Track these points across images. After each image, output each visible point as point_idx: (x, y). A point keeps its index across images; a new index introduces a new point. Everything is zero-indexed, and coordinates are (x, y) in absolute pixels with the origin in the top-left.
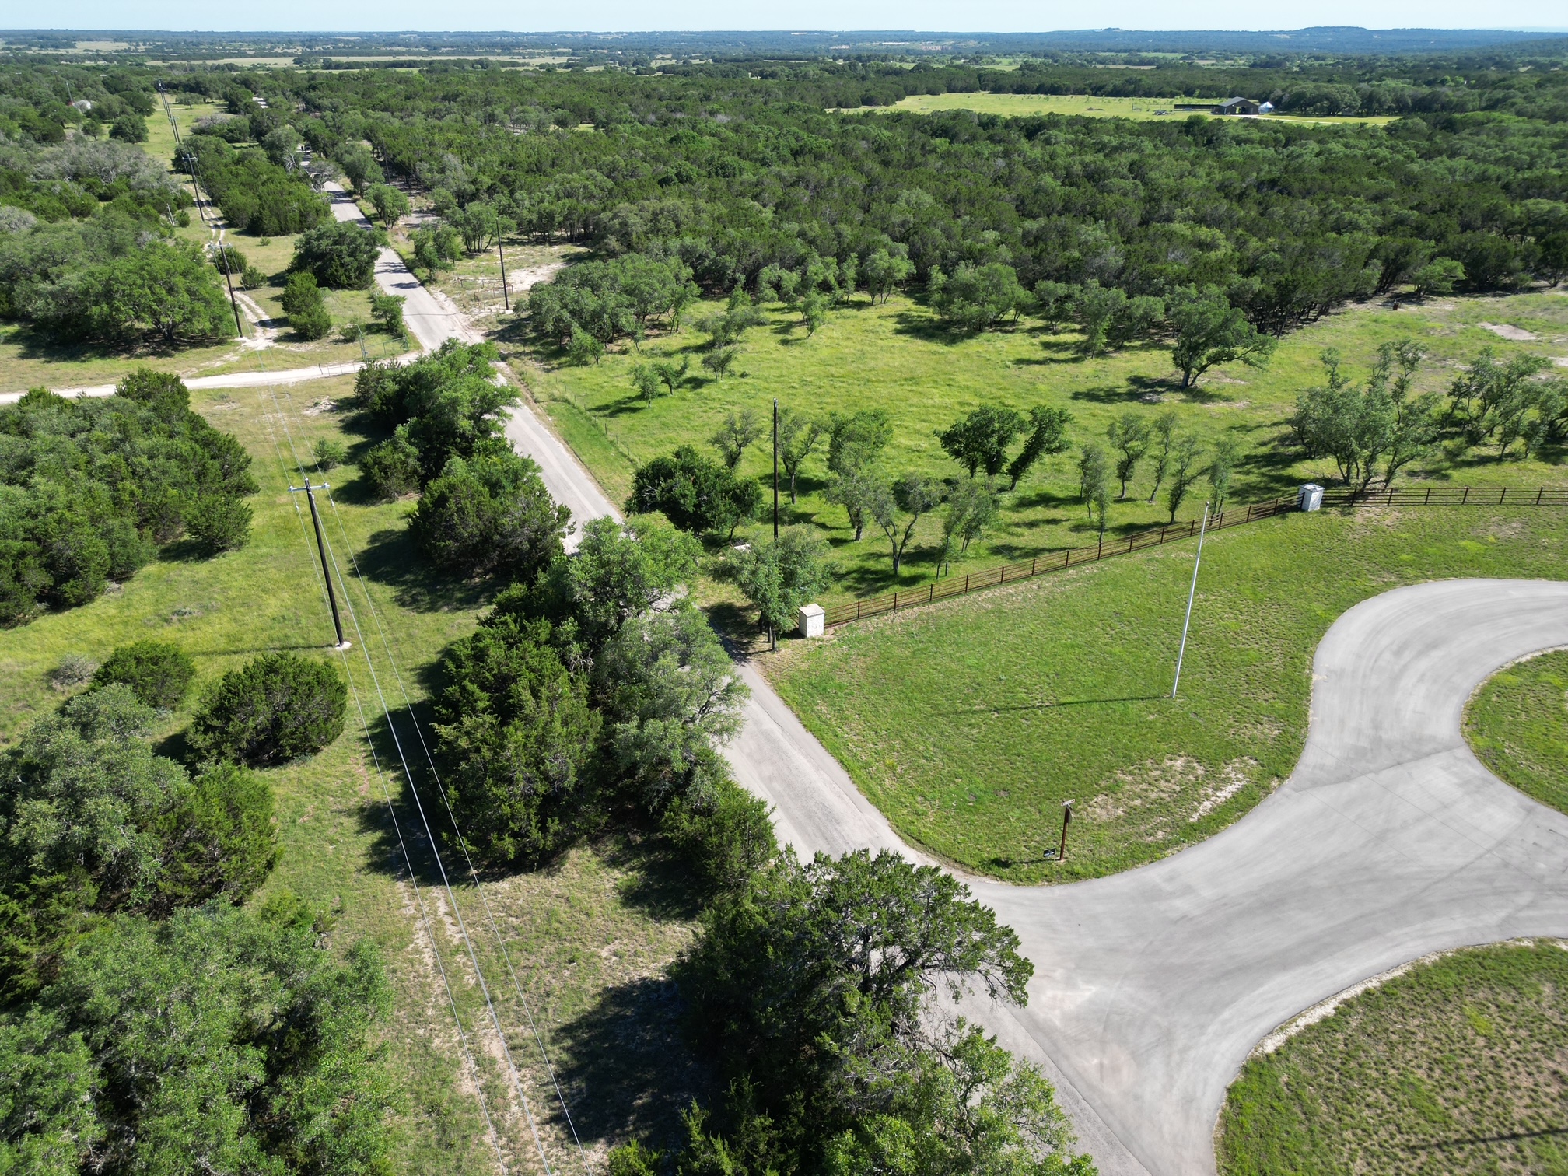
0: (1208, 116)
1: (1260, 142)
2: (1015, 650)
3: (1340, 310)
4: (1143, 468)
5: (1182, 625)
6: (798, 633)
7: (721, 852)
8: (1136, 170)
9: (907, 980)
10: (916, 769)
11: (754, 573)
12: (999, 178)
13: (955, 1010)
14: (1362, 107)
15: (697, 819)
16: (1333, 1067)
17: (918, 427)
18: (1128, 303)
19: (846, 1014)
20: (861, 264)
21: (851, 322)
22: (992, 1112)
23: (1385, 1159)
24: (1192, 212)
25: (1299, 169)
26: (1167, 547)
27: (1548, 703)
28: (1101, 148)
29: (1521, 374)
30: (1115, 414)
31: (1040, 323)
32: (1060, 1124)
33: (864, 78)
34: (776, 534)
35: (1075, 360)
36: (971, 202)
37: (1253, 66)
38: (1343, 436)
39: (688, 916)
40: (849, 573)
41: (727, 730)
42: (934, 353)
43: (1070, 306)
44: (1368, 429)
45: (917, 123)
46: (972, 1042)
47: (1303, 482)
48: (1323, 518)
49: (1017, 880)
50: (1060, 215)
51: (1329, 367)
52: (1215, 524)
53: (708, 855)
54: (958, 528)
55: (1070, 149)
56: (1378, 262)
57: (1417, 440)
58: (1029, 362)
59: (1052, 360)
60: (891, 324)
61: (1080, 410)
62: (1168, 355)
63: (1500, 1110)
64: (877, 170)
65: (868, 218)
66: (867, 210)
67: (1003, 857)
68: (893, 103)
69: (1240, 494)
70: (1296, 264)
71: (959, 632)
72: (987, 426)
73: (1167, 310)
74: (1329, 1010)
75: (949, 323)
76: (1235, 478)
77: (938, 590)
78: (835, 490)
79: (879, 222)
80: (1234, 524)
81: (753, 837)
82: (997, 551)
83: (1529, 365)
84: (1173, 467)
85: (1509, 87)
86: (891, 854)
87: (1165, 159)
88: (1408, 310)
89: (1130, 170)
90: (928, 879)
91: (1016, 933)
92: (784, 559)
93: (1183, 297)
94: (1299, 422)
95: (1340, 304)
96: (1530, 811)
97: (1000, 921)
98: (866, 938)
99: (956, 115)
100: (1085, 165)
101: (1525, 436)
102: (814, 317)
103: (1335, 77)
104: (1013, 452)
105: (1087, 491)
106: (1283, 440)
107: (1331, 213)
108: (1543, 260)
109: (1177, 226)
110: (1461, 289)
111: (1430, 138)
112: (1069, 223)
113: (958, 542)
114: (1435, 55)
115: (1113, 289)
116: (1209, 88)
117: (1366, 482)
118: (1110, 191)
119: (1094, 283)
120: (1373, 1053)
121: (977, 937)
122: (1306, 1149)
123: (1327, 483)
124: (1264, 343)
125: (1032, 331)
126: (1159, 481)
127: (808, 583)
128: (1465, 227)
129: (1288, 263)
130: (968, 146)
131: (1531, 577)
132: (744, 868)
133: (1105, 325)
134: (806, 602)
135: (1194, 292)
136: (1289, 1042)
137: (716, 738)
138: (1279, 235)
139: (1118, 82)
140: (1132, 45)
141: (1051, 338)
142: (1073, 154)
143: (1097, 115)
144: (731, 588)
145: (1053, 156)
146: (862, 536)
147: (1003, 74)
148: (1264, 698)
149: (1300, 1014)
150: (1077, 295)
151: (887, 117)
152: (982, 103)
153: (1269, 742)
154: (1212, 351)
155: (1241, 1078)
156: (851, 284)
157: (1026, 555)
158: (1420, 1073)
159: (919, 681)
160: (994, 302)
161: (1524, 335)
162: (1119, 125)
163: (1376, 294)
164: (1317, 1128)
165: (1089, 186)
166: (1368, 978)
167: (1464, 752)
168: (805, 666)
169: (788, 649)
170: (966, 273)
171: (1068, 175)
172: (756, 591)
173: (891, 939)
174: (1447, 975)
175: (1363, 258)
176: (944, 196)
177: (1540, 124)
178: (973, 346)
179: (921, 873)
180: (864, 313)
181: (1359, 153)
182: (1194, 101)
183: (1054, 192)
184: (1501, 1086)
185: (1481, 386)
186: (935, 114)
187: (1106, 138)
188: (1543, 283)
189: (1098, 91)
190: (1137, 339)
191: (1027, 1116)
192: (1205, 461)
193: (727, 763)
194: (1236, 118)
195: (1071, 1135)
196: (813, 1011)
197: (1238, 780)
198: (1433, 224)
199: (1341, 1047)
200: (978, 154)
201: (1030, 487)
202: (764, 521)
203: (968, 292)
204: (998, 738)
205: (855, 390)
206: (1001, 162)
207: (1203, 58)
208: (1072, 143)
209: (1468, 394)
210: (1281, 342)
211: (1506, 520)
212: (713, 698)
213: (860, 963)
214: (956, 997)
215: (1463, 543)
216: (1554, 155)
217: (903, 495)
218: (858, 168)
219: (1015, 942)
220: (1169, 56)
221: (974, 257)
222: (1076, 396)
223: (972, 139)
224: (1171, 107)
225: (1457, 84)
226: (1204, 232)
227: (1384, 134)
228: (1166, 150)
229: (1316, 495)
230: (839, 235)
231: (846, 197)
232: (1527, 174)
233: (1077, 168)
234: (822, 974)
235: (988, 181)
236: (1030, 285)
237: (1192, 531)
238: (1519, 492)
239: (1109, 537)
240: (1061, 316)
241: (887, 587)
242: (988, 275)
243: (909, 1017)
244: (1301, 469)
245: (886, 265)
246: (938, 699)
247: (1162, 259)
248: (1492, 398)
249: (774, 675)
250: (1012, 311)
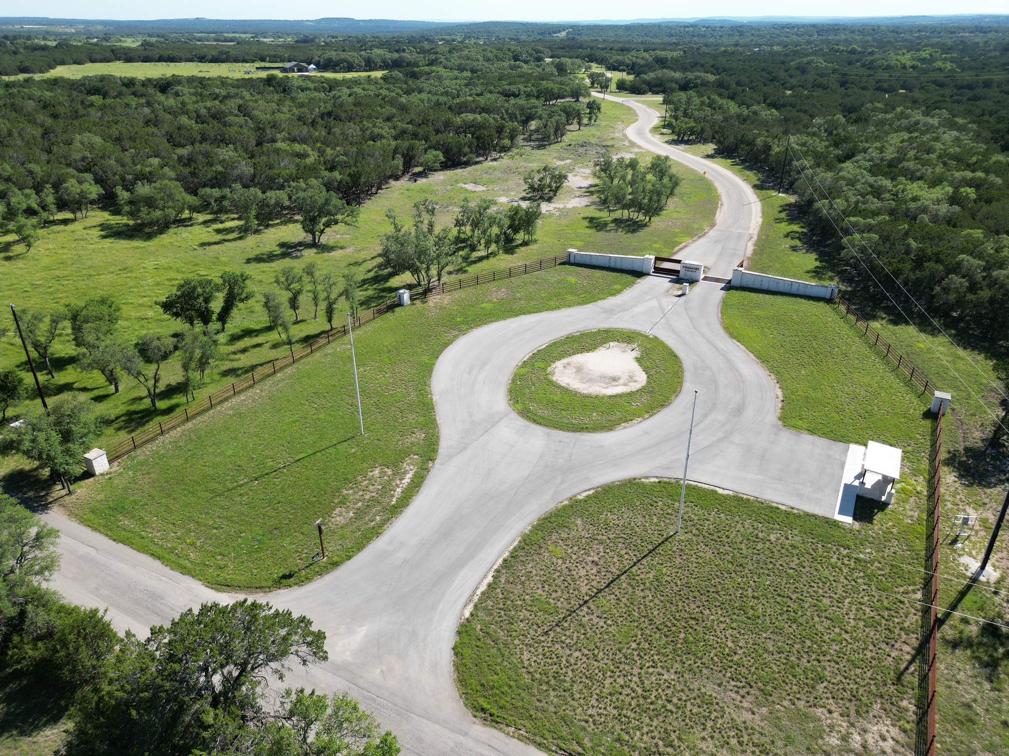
0: (280, 74)
1: (315, 89)
2: (257, 436)
3: (388, 186)
4: (304, 299)
5: (355, 389)
6: (89, 474)
7: (71, 660)
8: (243, 110)
9: (244, 684)
10: (211, 539)
11: (33, 441)
12: (149, 121)
13: (282, 686)
14: (366, 66)
15: (40, 644)
16: (500, 609)
17: (141, 301)
18: (264, 196)
19: (206, 727)
20: (57, 192)
21: (62, 235)
22: (325, 737)
23: (536, 645)
24: (287, 135)
25: (341, 105)
26: (333, 344)
27: (542, 377)
28: (216, 97)
29: (485, 209)
30: (277, 269)
31: (209, 217)
32: (367, 722)
33: (15, 53)
34: (45, 405)
35: (240, 238)
36: (133, 139)
37: (297, 42)
38: (410, 259)
39: (54, 720)
40: (117, 418)
41: (47, 568)
42: (137, 248)
43: (226, 203)
44: (422, 253)
45: (73, 85)
46: (299, 701)
47: (397, 289)
48: (413, 307)
49: (300, 583)
50: (201, 143)
51: (392, 220)
52: (357, 324)
53: (60, 667)
54: (193, 365)
55: (194, 98)
56: (400, 156)
57: (447, 255)
58: (210, 244)
59: (225, 240)
60: (96, 232)
61: (253, 270)
62: (299, 226)
63: (576, 593)
64: (49, 121)
65: (52, 157)
66: (49, 152)
67: (287, 572)
68: (47, 71)
69: (365, 303)
70: (356, 162)
71: (215, 436)
72: (193, 292)
73: (290, 198)
74: (489, 579)
75: (142, 225)
76: (360, 295)
77: (190, 412)
78: (85, 361)
79: (62, 160)
80: (368, 322)
81: (95, 637)
82: (226, 373)
83: (486, 205)
84: (323, 295)
85: (437, 53)
86: (209, 604)
87: (260, 102)
88: (422, 181)
89: (239, 110)
90: (239, 611)
91: (308, 618)
92: (58, 423)
93: (298, 189)
94: (385, 254)
95: (387, 183)
96: (548, 435)
97: (295, 616)
98: (206, 670)
99: (102, 78)
100: (209, 109)
101: (495, 242)
102: (29, 236)
103: (346, 48)
104: (216, 305)
105: (273, 321)
106: (380, 266)
107: (367, 129)
108: (478, 145)
109: (280, 145)
110: (445, 166)
111: (406, 83)
112: (209, 148)
113: (195, 376)
114: (396, 35)
115: (252, 189)
116: (274, 56)
117: (429, 283)
118: (230, 125)
119: (238, 186)
120: (516, 591)
121: (283, 632)
122: (499, 660)
123: (410, 287)
124: (352, 212)
125: (205, 223)
126: (316, 305)
127: (85, 435)
128: (437, 132)
129: (352, 162)
130: (118, 100)
131: (517, 315)
132: (95, 663)
133: (254, 213)
134: (88, 449)
135: (303, 185)
136: (476, 606)
137: (38, 577)
138: (342, 145)
139: (215, 53)
140: (218, 29)
141: (220, 226)
142: (197, 102)
143: (207, 75)
144: (16, 457)
145: (183, 103)
146: (120, 388)
147: (130, 49)
148: (412, 418)
149: (477, 588)
150: (229, 195)
151: (45, 82)
152: (119, 70)
153: (421, 442)
154: (324, 220)
155: (458, 639)
156: (53, 207)
157: (247, 372)
158: (539, 591)
159: (195, 478)
160: (171, 207)
161: (480, 188)
162: (223, 82)
163: (403, 174)
164: (501, 646)
165: (215, 122)
166: (503, 553)
167: (514, 415)
168: (102, 496)
169: (82, 489)
170: (143, 189)
171: (198, 116)
172: (40, 454)
173: (224, 662)
174: (537, 534)
175: (391, 154)
176: (110, 137)
177: (456, 73)
178: (165, 238)
179: (234, 608)
180: (70, 227)
181: (372, 93)
182: (268, 65)
183: (192, 128)
184: (574, 580)
185: (468, 219)
186: (85, 78)
187: (217, 91)
188: (481, 159)
189: (202, 59)
190: (277, 218)
191: (347, 728)
192: (340, 287)
193: (54, 593)
194: (296, 74)
195: (376, 724)
196: (181, 738)
197: (411, 470)
198: (421, 132)
199: (501, 596)
200: (127, 105)
201: (235, 327)
202: (32, 397)
203: (150, 202)
204: (262, 497)
205: (82, 284)
206: (147, 110)
207: (265, 37)
208: (194, 94)
209: (463, 225)
210: (361, 208)
211: (499, 288)
212: (26, 548)
213: (207, 689)
214: (281, 678)
215: (483, 305)
216: (467, 90)
217: (145, 351)
218: (32, 122)
219: (309, 623)
220: (243, 36)
221: (148, 178)
222: (249, 261)
223: (120, 95)
224: (254, 69)
225: (411, 51)
226: (298, 147)
227: (382, 81)
228: (259, 97)
229: (406, 295)
230: (31, 172)
231: (28, 143)
232: (458, 101)
233: (203, 111)
234: (182, 709)
235: (141, 124)
236: (195, 193)
237: (345, 332)
238: (501, 272)
239: (297, 347)
240: (222, 210)
241: (152, 419)
242: (161, 189)
243: (253, 707)
244: (394, 282)
245: (79, 190)
246: (213, 485)
247: (277, 166)
248: (475, 225)
249: (76, 512)
250: (187, 212)
